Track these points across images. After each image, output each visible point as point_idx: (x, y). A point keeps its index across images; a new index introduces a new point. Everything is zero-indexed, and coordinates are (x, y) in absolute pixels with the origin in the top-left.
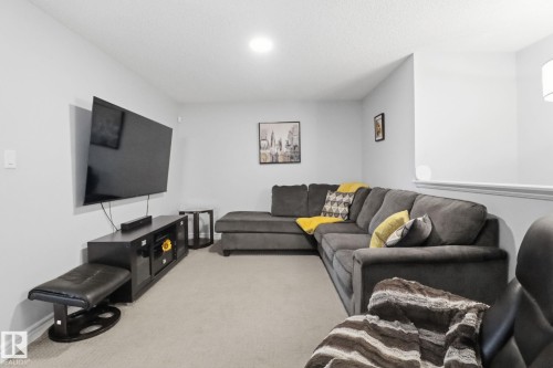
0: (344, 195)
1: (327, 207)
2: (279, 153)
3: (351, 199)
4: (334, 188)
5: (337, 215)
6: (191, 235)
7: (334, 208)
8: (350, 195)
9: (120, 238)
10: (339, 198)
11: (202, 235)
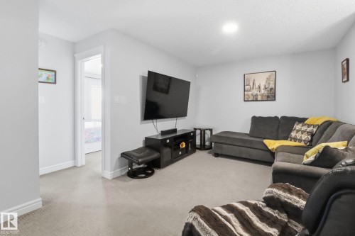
0: (309, 126)
1: (293, 134)
2: (259, 94)
3: (315, 130)
4: (302, 120)
5: (300, 141)
6: (198, 142)
7: (299, 136)
8: (314, 126)
9: (160, 138)
10: (303, 128)
11: (207, 143)
